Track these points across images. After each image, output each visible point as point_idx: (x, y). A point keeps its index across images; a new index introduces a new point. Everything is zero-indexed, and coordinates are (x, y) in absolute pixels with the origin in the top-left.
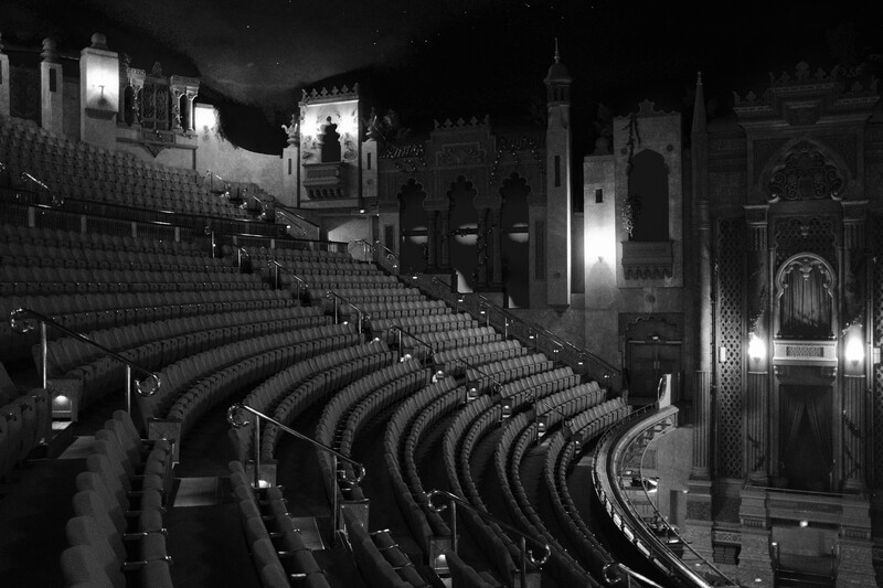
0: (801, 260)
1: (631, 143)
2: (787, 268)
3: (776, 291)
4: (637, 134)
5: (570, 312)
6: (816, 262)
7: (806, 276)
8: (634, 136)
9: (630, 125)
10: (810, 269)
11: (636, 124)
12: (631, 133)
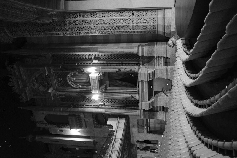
0: (70, 81)
1: (43, 123)
2: (73, 84)
3: (80, 88)
4: (40, 122)
5: (96, 140)
6: (70, 76)
7: (74, 79)
8: (41, 122)
9: (38, 123)
10: (72, 78)
11: (38, 122)
12: (40, 123)
